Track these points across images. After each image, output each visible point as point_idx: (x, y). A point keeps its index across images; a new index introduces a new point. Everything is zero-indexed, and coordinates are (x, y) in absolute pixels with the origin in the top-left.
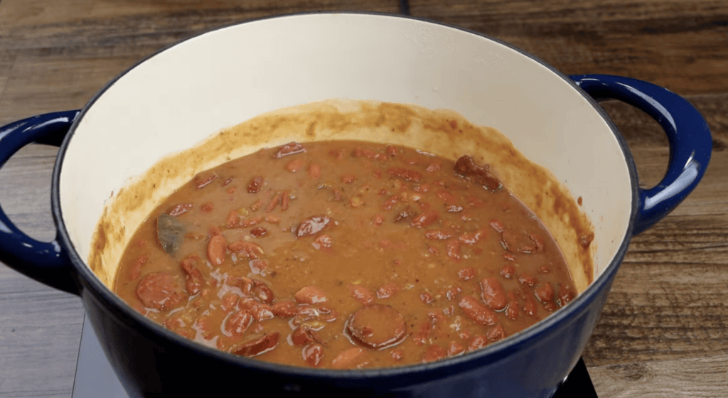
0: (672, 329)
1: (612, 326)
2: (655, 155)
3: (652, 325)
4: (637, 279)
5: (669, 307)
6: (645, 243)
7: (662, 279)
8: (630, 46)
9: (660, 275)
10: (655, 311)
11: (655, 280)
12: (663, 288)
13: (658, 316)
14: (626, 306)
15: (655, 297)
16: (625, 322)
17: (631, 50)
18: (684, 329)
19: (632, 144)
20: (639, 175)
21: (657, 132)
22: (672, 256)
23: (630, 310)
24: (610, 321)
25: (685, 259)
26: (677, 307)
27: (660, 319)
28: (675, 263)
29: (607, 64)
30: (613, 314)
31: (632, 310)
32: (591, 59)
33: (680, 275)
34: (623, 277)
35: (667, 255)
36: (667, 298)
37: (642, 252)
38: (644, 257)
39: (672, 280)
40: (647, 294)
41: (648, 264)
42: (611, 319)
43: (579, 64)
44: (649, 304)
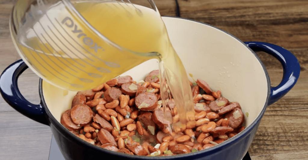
0: (284, 141)
1: (260, 140)
2: (277, 73)
3: (276, 139)
4: (270, 121)
5: (282, 132)
6: (273, 107)
7: (279, 121)
8: (267, 30)
9: (279, 120)
10: (277, 134)
11: (277, 122)
12: (280, 125)
13: (278, 136)
14: (266, 132)
15: (277, 128)
16: (265, 138)
17: (267, 31)
18: (289, 141)
19: (268, 69)
20: (271, 80)
21: (278, 64)
22: (284, 112)
23: (267, 134)
24: (259, 138)
25: (289, 113)
26: (286, 132)
27: (279, 137)
28: (285, 115)
29: (258, 37)
30: (260, 135)
31: (268, 134)
32: (252, 35)
33: (287, 120)
34: (264, 121)
35: (282, 112)
36: (282, 129)
37: (272, 111)
38: (273, 113)
39: (284, 122)
40: (274, 127)
41: (274, 115)
42: (260, 137)
43: (247, 37)
44: (274, 131)
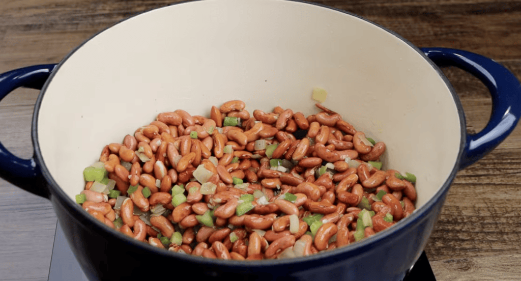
0: (493, 233)
1: (448, 231)
2: (479, 104)
3: (477, 230)
4: (466, 196)
5: (490, 217)
6: (472, 169)
7: (484, 196)
8: (461, 23)
9: (484, 193)
10: (480, 220)
12: (486, 203)
13: (482, 223)
14: (458, 216)
15: (479, 209)
16: (458, 228)
17: (461, 26)
18: (501, 233)
19: (463, 96)
20: (467, 119)
21: (481, 87)
22: (492, 179)
23: (461, 219)
24: (446, 227)
25: (502, 181)
26: (496, 217)
27: (483, 225)
28: (495, 184)
29: (444, 36)
30: (448, 222)
31: (463, 219)
32: (432, 33)
33: (498, 193)
34: (454, 194)
35: (488, 178)
36: (489, 210)
37: (470, 176)
38: (472, 180)
39: (492, 197)
40: (474, 207)
41: (474, 185)
42: (448, 226)
43: (424, 36)
44: (475, 214)
